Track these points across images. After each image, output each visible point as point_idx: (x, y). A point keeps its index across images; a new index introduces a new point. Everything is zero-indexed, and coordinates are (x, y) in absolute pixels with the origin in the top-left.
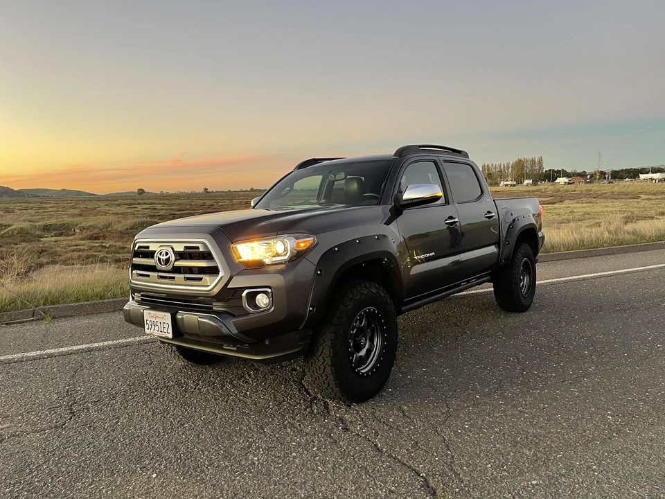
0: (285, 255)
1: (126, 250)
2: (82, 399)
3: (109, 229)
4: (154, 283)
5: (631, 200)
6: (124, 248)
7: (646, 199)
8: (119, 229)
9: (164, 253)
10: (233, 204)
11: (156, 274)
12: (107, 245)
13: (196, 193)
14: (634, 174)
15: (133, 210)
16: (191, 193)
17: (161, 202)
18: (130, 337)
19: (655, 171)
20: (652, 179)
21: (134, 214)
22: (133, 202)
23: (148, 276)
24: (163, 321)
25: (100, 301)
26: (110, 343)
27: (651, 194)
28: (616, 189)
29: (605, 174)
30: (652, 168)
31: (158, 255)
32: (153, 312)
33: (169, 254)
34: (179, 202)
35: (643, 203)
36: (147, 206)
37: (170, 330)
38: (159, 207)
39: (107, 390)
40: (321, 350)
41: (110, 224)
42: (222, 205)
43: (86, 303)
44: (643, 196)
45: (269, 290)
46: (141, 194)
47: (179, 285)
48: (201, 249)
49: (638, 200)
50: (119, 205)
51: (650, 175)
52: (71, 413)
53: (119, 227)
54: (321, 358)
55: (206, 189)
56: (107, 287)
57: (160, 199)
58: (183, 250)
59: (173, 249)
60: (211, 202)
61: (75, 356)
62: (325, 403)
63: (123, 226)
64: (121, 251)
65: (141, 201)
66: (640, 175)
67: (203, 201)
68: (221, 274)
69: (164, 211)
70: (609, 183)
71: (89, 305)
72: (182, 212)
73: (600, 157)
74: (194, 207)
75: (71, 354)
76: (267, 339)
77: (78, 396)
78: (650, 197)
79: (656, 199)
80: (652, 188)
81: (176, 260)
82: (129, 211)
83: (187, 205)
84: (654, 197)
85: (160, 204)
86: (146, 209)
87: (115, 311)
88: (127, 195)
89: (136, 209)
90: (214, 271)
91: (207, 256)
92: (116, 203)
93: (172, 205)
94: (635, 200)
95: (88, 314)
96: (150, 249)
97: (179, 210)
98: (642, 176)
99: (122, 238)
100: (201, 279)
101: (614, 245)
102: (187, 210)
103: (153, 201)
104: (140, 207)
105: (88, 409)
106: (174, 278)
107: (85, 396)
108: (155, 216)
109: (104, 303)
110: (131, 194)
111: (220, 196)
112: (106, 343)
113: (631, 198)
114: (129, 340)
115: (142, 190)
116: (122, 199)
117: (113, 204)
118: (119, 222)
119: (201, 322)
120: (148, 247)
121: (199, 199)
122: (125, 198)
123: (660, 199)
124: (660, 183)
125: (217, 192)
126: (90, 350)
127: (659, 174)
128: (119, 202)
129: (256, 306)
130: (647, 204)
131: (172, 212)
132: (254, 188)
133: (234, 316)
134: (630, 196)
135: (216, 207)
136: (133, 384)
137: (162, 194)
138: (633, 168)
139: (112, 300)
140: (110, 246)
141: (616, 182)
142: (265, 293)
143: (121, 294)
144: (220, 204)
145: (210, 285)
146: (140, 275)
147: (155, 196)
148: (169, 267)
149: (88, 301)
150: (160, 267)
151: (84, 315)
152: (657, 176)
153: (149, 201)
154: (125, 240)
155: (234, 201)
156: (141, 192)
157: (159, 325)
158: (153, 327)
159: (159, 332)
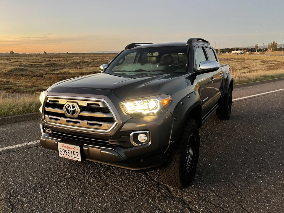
0: (157, 108)
1: (10, 83)
2: (15, 192)
4: (62, 124)
5: (230, 62)
7: (235, 61)
8: (4, 72)
9: (71, 106)
10: (60, 60)
11: (65, 119)
14: (230, 50)
16: (38, 54)
17: (23, 58)
18: (30, 141)
19: (237, 49)
20: (236, 53)
21: (10, 64)
22: (8, 58)
23: (59, 120)
24: (73, 150)
25: (7, 117)
26: (20, 145)
27: (236, 59)
28: (223, 57)
29: (218, 50)
30: (236, 49)
31: (67, 107)
32: (65, 145)
33: (76, 108)
34: (32, 58)
35: (235, 63)
36: (16, 60)
37: (79, 156)
38: (22, 61)
39: (29, 184)
40: (173, 164)
42: (54, 61)
45: (148, 132)
46: (12, 54)
47: (83, 127)
48: (101, 106)
49: (232, 62)
50: (2, 59)
51: (235, 51)
52: (11, 205)
54: (173, 168)
55: (45, 52)
56: (9, 109)
57: (22, 56)
58: (86, 105)
59: (78, 104)
60: (49, 59)
61: (1, 157)
62: (166, 187)
63: (6, 70)
64: (7, 84)
65: (13, 58)
67: (45, 58)
68: (116, 123)
69: (25, 63)
70: (220, 54)
72: (35, 63)
73: (216, 43)
74: (41, 61)
76: (142, 159)
77: (11, 189)
79: (239, 61)
80: (237, 57)
81: (81, 111)
82: (7, 63)
83: (36, 60)
84: (238, 61)
85: (23, 59)
86: (16, 61)
87: (15, 122)
89: (10, 62)
90: (110, 120)
91: (105, 110)
93: (29, 60)
96: (59, 103)
97: (34, 62)
98: (233, 52)
99: (7, 77)
100: (101, 125)
101: (240, 83)
102: (37, 62)
103: (19, 58)
104: (13, 61)
105: (21, 201)
106: (79, 123)
107: (16, 190)
108: (21, 65)
110: (7, 54)
111: (52, 56)
112: (17, 146)
113: (230, 61)
114: (31, 143)
115: (12, 52)
116: (3, 56)
118: (4, 69)
119: (103, 153)
120: (58, 101)
121: (42, 57)
122: (4, 56)
123: (241, 61)
124: (240, 55)
125: (50, 54)
126: (9, 151)
127: (239, 51)
129: (138, 142)
130: (237, 63)
131: (30, 63)
132: (69, 53)
133: (124, 148)
135: (51, 61)
136: (44, 178)
137: (23, 54)
138: (228, 48)
139: (13, 116)
141: (223, 54)
142: (145, 134)
143: (18, 112)
145: (108, 129)
146: (52, 118)
147: (20, 55)
148: (75, 115)
150: (67, 114)
152: (238, 52)
153: (17, 58)
155: (60, 58)
156: (12, 53)
157: (71, 153)
158: (66, 153)
159: (70, 157)
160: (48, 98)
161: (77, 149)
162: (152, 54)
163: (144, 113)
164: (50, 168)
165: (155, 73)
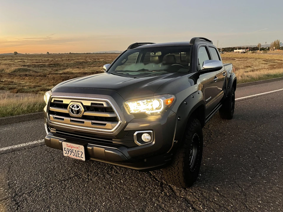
0: (160, 108)
1: (14, 83)
3: (3, 72)
5: (232, 61)
6: (13, 82)
7: (238, 60)
8: (8, 72)
9: (75, 106)
10: (62, 60)
11: (69, 119)
12: (4, 81)
13: (43, 54)
14: (232, 49)
15: (13, 62)
16: (41, 54)
17: (27, 58)
18: (34, 140)
19: (240, 48)
20: (238, 52)
21: (14, 64)
22: (12, 58)
23: (63, 119)
24: (77, 150)
25: (11, 117)
26: (24, 145)
28: (225, 56)
29: (220, 49)
31: (71, 107)
32: (69, 144)
33: (80, 107)
34: (35, 58)
35: (237, 62)
36: (20, 60)
38: (26, 61)
39: (34, 182)
40: (176, 163)
41: (3, 70)
42: (57, 61)
43: (3, 118)
44: (237, 59)
45: (151, 131)
46: (16, 54)
47: (87, 127)
48: (105, 105)
49: (235, 61)
50: (6, 60)
51: (238, 50)
52: (16, 204)
53: (8, 71)
54: (176, 168)
55: (48, 53)
56: (14, 108)
57: (26, 57)
58: (90, 105)
59: (82, 104)
60: (52, 59)
61: (6, 156)
62: (169, 186)
63: (10, 71)
64: (11, 84)
65: (16, 58)
66: (234, 50)
67: (48, 58)
68: (119, 122)
69: (29, 63)
70: (222, 53)
71: (5, 119)
72: (38, 64)
73: (218, 42)
74: (44, 61)
75: (3, 153)
76: (145, 159)
77: (16, 188)
78: (239, 59)
79: (241, 61)
80: (239, 56)
81: (85, 111)
82: (11, 63)
83: (40, 60)
84: (241, 60)
85: (26, 59)
86: (20, 62)
87: (20, 122)
88: (9, 55)
89: (14, 62)
90: (114, 120)
92: (4, 59)
93: (32, 60)
94: (234, 61)
95: (5, 124)
96: (64, 103)
97: (37, 63)
98: (235, 51)
99: (11, 77)
100: (105, 124)
101: (243, 82)
102: (41, 62)
103: (23, 58)
104: (16, 61)
105: (26, 199)
106: (83, 122)
107: (21, 189)
108: (25, 65)
109: (13, 117)
110: (11, 54)
111: (55, 56)
112: (22, 145)
115: (16, 52)
116: (7, 57)
117: (3, 59)
118: (8, 69)
119: (107, 152)
120: (62, 101)
121: (45, 57)
123: (243, 60)
124: (242, 54)
125: (53, 54)
126: (13, 151)
128: (5, 58)
131: (34, 64)
132: (71, 53)
133: (128, 148)
134: (231, 59)
135: (54, 61)
136: (49, 176)
137: (26, 54)
138: (230, 47)
139: (17, 116)
140: (5, 81)
141: (225, 53)
142: (149, 133)
143: (22, 112)
144: (56, 60)
145: (112, 128)
146: (56, 118)
147: (23, 55)
148: (80, 115)
149: (4, 117)
150: (72, 115)
151: (3, 125)
152: (241, 51)
153: (21, 58)
154: (12, 78)
155: (63, 58)
157: (75, 152)
158: (70, 153)
159: (75, 156)
160: (53, 98)
161: (81, 148)
162: (155, 54)
163: (148, 112)
164: (54, 167)
165: (158, 72)
